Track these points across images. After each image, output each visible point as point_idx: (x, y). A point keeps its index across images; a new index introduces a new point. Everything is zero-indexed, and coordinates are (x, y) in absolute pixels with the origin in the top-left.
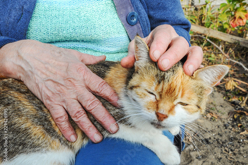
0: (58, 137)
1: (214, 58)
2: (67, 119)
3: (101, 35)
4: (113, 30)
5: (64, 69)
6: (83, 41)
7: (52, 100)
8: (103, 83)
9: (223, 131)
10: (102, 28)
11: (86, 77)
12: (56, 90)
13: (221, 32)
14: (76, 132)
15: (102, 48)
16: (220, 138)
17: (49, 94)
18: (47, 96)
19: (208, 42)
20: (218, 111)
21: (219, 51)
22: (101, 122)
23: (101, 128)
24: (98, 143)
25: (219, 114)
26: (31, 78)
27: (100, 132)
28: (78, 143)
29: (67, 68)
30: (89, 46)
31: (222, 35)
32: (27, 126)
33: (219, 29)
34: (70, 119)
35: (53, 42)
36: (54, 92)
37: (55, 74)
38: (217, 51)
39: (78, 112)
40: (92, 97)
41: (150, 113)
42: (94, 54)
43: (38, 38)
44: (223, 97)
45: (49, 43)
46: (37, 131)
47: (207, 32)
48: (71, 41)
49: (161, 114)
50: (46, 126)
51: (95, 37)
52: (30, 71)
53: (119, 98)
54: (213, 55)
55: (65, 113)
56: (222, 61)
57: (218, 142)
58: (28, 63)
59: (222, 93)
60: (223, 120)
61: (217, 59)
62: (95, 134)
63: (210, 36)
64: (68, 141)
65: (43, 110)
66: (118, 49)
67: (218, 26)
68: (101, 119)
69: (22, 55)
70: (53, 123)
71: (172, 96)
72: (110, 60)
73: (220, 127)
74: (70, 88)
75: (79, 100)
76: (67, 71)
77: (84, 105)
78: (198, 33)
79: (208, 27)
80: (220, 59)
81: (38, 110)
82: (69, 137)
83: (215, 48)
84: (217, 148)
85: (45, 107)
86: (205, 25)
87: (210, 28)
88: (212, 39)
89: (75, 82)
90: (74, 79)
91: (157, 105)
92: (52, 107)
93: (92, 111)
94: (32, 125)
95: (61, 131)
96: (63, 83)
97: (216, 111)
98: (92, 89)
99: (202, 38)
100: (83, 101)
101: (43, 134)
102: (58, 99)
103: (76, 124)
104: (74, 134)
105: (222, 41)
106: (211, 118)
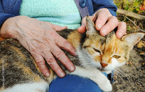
0: (39, 74)
1: (130, 29)
2: (44, 63)
3: (64, 13)
4: (71, 10)
5: (43, 33)
6: (53, 17)
7: (36, 51)
8: (66, 42)
9: (136, 72)
10: (64, 9)
11: (56, 38)
12: (38, 46)
13: (135, 13)
14: (49, 71)
15: (64, 21)
16: (134, 77)
17: (34, 48)
18: (33, 49)
19: (127, 19)
20: (133, 60)
21: (133, 24)
22: (64, 65)
23: (65, 68)
24: (62, 78)
25: (133, 62)
26: (24, 38)
27: (64, 71)
28: (51, 78)
29: (45, 32)
30: (56, 20)
31: (135, 15)
32: (21, 67)
33: (134, 11)
34: (46, 63)
35: (35, 17)
36: (37, 47)
37: (38, 36)
38: (132, 24)
39: (51, 59)
40: (60, 50)
41: (97, 63)
42: (59, 25)
43: (26, 15)
44: (136, 52)
45: (32, 18)
46: (27, 70)
47: (126, 13)
48: (46, 17)
49: (104, 64)
50: (32, 67)
51: (60, 14)
52: (23, 34)
53: (75, 51)
54: (130, 27)
55: (44, 59)
56: (135, 31)
57: (133, 79)
58: (21, 29)
59: (135, 50)
60: (136, 66)
61: (132, 29)
62: (61, 72)
63: (128, 15)
64: (45, 76)
65: (30, 58)
66: (74, 22)
67: (133, 9)
68: (65, 63)
69: (18, 25)
70: (36, 65)
71: (110, 52)
72: (69, 28)
73: (134, 70)
74: (46, 44)
75: (52, 52)
76: (45, 34)
77: (54, 55)
78: (121, 13)
79: (127, 10)
80: (134, 29)
81: (27, 58)
82: (46, 74)
83: (131, 23)
84: (132, 83)
85: (32, 56)
86: (125, 9)
87: (128, 11)
88: (129, 17)
89: (49, 41)
90: (49, 39)
91: (101, 58)
92: (36, 56)
93: (60, 59)
94: (24, 66)
95: (41, 70)
96: (42, 42)
97: (131, 60)
98: (59, 45)
99: (123, 17)
100: (54, 52)
101: (30, 72)
102: (39, 51)
103: (50, 66)
104: (48, 72)
105: (135, 18)
106: (128, 65)
